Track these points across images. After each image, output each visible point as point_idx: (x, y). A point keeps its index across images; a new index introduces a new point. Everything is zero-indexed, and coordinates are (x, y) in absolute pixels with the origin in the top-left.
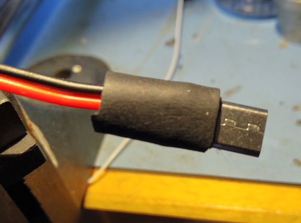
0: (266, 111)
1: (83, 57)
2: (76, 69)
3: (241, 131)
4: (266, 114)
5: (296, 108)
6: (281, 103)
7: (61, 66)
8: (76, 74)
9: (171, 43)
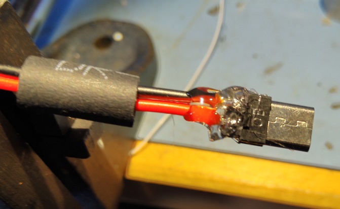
0: (313, 109)
1: (124, 24)
2: (118, 37)
3: (292, 128)
4: (313, 111)
5: (332, 91)
6: (319, 84)
7: (102, 32)
8: (118, 42)
9: (214, 11)
